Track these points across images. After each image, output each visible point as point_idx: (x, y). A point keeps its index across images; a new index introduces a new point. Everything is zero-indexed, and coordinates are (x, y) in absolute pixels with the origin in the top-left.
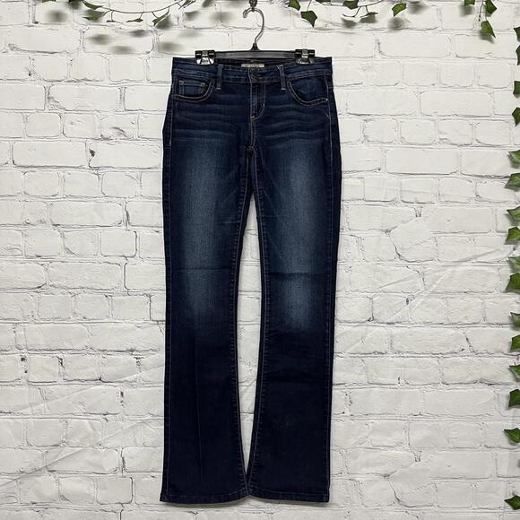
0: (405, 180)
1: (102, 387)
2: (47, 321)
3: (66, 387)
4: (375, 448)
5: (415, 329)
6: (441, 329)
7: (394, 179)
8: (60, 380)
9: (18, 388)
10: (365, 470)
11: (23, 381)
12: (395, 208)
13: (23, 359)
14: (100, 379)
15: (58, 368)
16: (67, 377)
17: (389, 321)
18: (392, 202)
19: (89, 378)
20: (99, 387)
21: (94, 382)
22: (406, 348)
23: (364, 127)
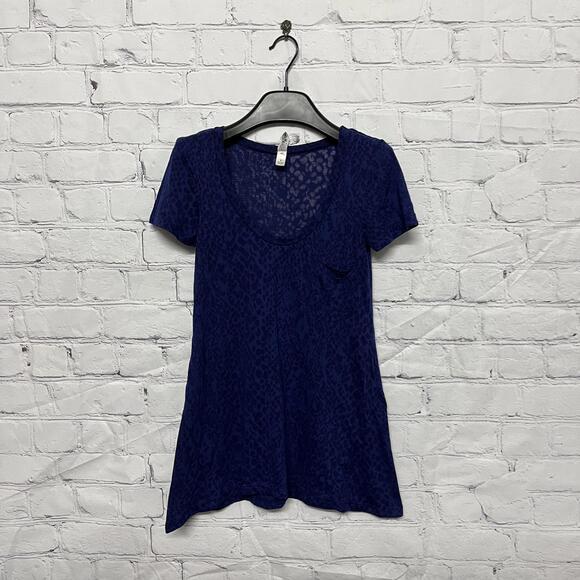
0: (505, 112)
1: (120, 383)
2: (50, 302)
3: (78, 383)
4: (458, 455)
5: (513, 309)
6: (548, 309)
7: (493, 111)
8: (70, 375)
9: (20, 384)
10: (445, 481)
11: (26, 375)
12: (492, 150)
13: (24, 350)
14: (119, 374)
15: (66, 361)
16: (77, 371)
17: (479, 299)
18: (489, 143)
19: (105, 371)
20: (116, 382)
21: (111, 377)
22: (501, 334)
23: (454, 40)
